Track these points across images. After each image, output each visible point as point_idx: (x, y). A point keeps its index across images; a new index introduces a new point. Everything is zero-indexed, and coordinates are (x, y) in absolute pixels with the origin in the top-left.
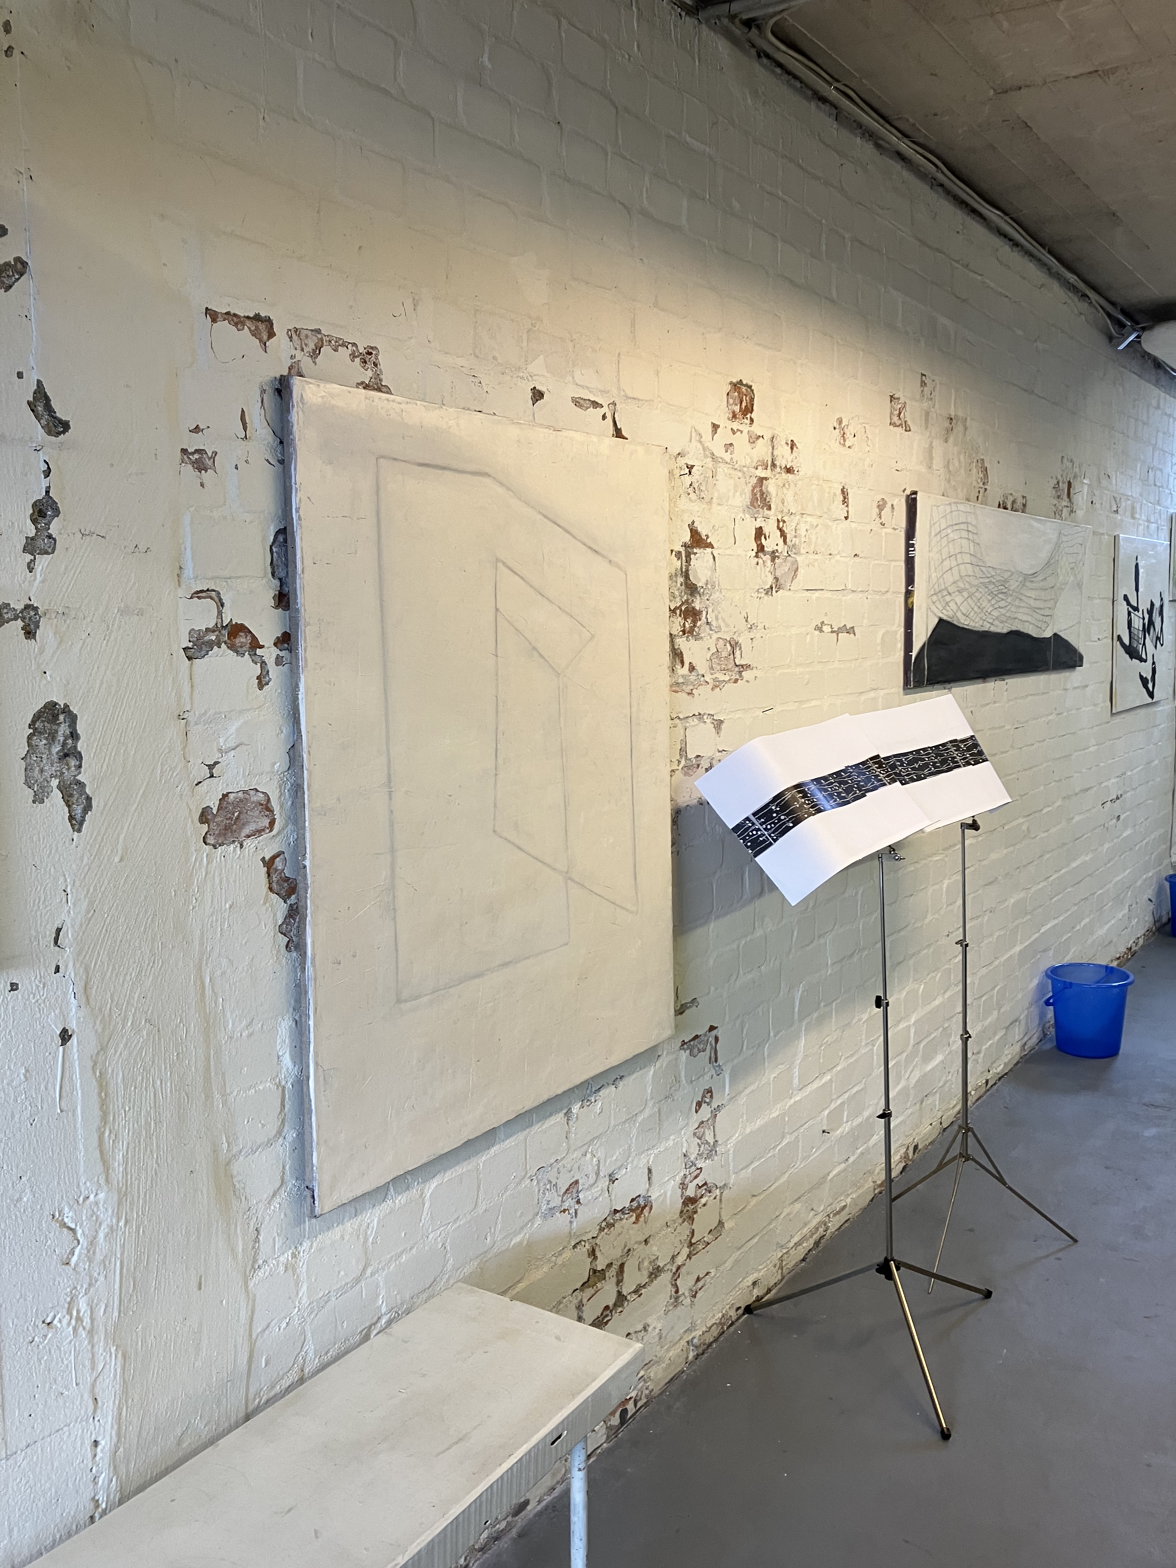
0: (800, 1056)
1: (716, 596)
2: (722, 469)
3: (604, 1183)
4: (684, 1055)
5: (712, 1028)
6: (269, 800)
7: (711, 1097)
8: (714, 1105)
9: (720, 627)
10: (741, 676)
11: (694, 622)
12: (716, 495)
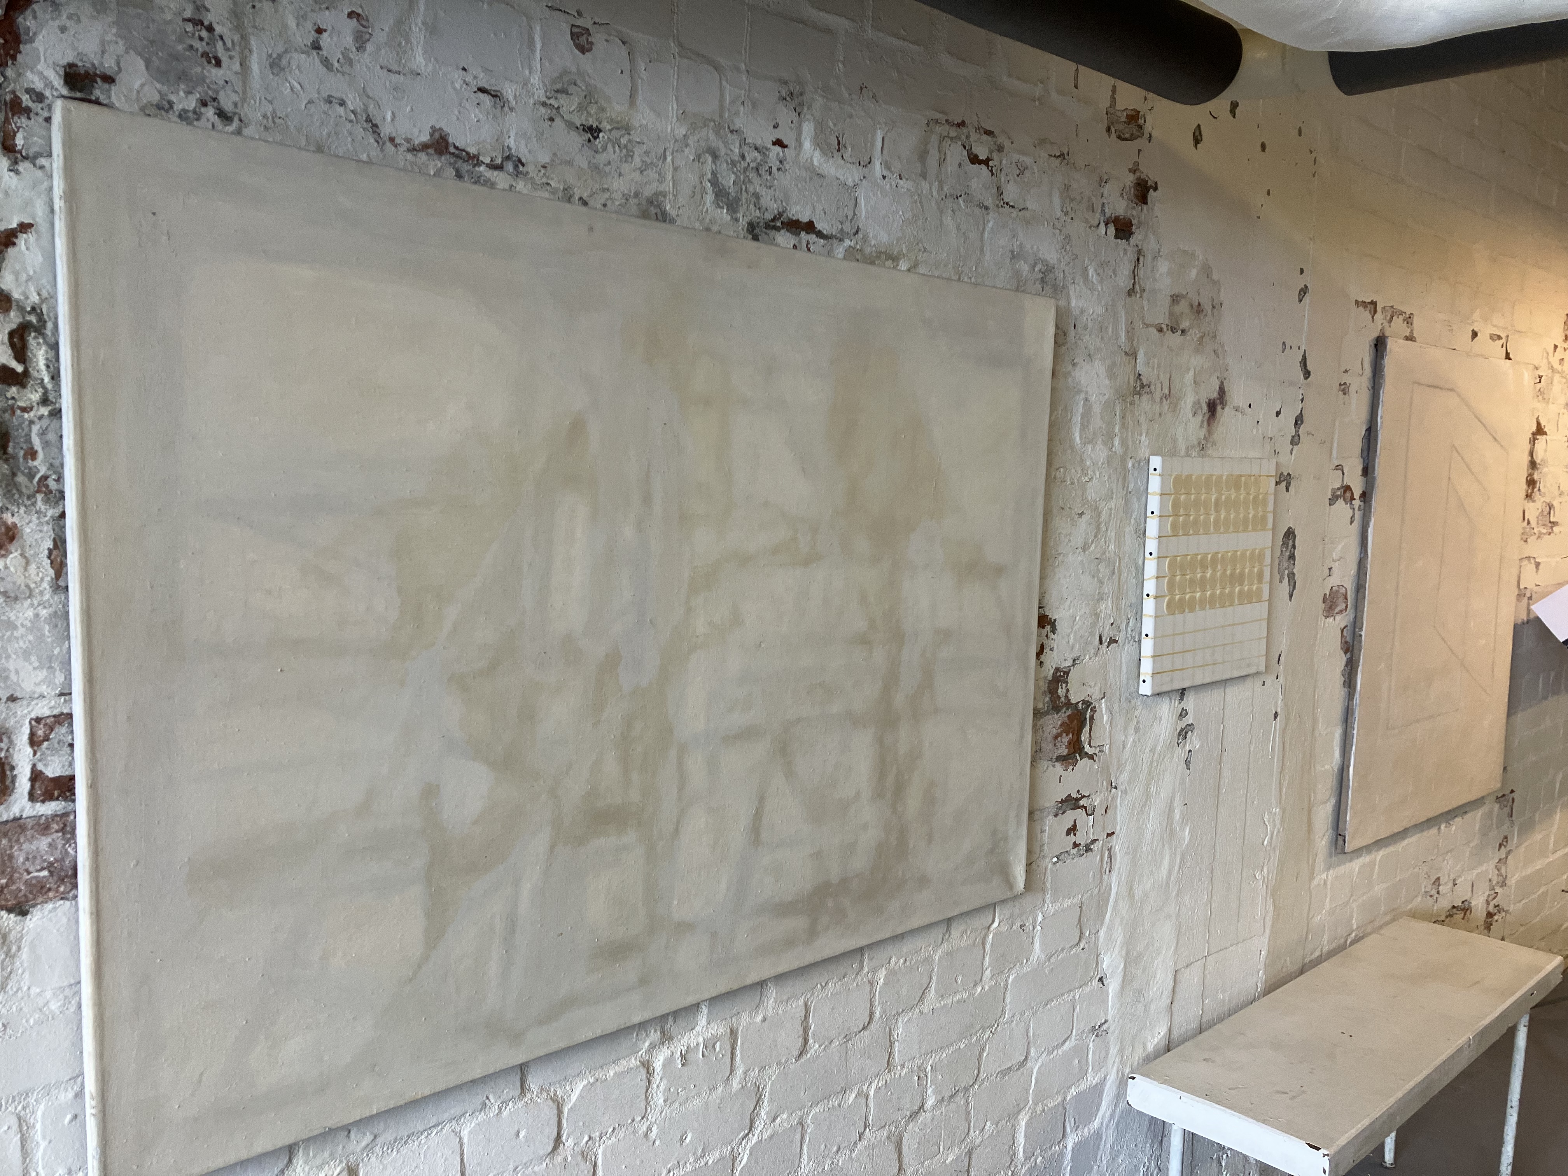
0: (1555, 827)
1: (1545, 470)
2: (1557, 377)
3: (1451, 884)
4: (1497, 806)
5: (1512, 791)
6: (1346, 593)
7: (1507, 842)
8: (1508, 848)
9: (1545, 493)
10: (1552, 530)
11: (1533, 489)
12: (1551, 397)
